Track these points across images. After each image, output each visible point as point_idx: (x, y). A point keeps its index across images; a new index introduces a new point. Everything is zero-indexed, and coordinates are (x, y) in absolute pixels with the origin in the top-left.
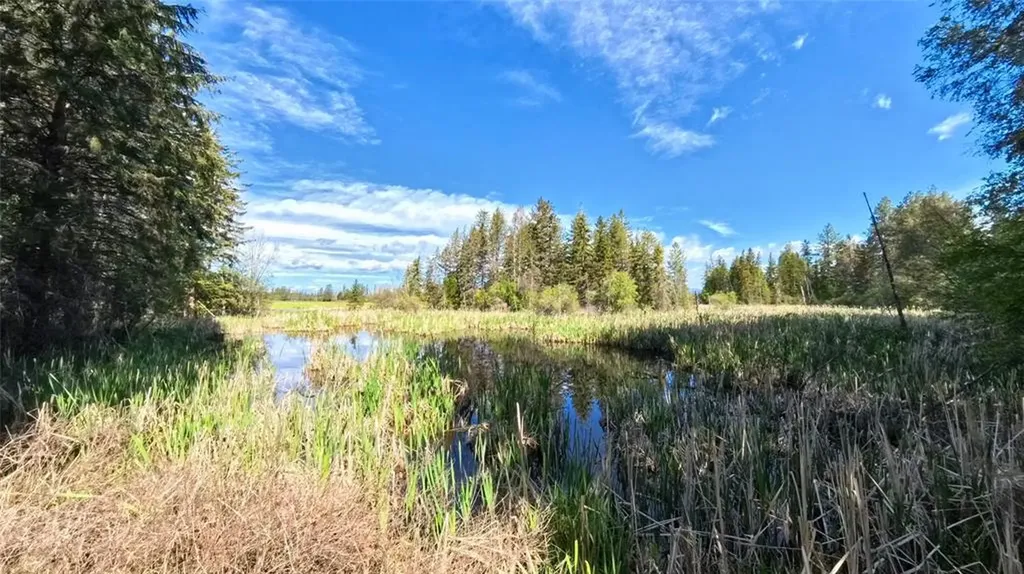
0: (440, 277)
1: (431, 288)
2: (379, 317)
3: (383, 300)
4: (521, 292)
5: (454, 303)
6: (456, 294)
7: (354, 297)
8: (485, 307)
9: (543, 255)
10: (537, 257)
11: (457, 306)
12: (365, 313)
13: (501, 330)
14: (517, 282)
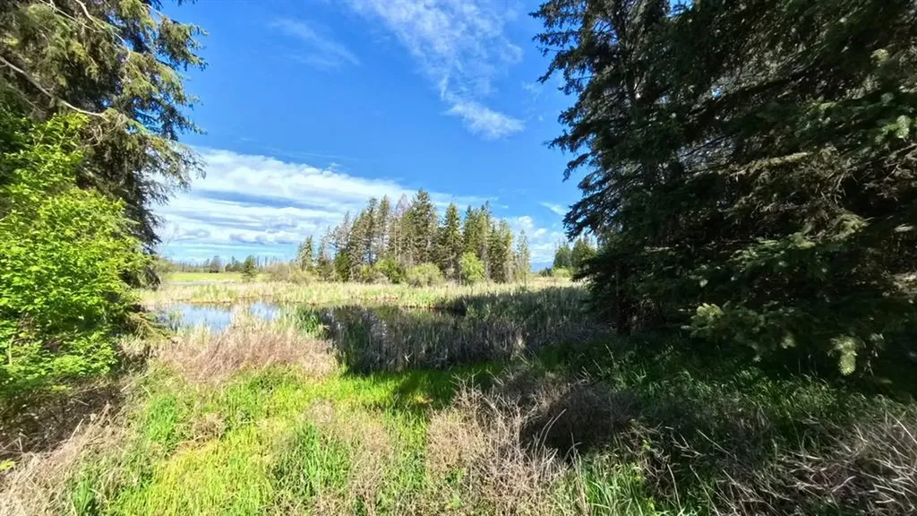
0: (331, 254)
1: (323, 263)
2: (274, 289)
3: (277, 274)
4: (401, 268)
5: (343, 277)
6: (345, 268)
7: (248, 269)
8: (370, 281)
9: (420, 237)
10: (416, 239)
11: (346, 279)
12: (259, 285)
13: (377, 299)
14: (398, 259)
